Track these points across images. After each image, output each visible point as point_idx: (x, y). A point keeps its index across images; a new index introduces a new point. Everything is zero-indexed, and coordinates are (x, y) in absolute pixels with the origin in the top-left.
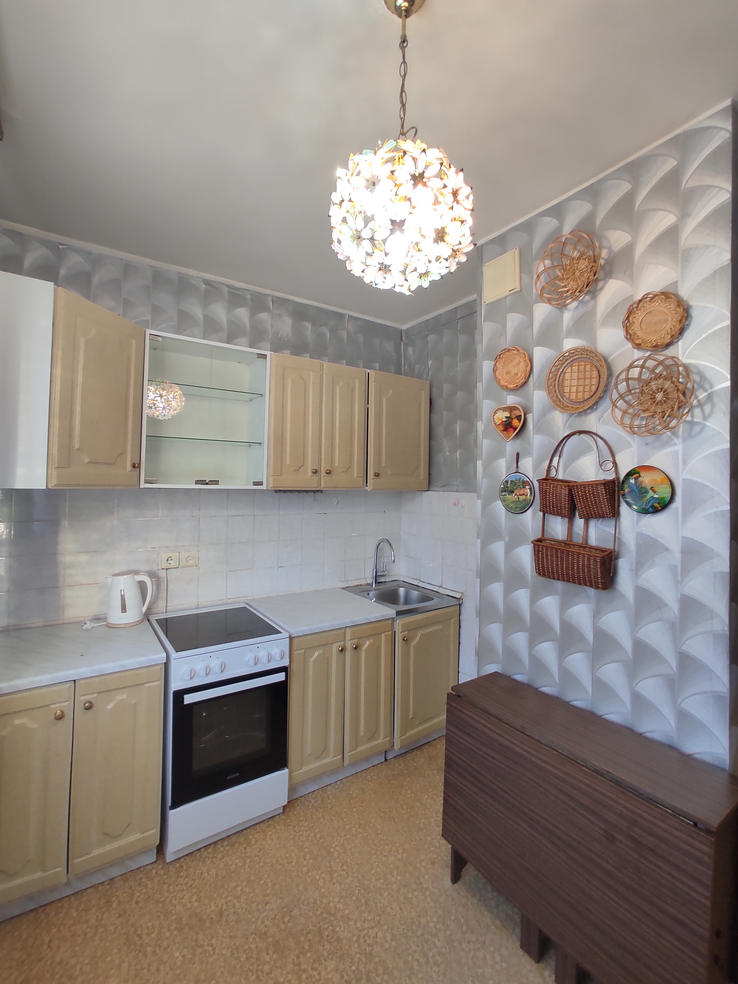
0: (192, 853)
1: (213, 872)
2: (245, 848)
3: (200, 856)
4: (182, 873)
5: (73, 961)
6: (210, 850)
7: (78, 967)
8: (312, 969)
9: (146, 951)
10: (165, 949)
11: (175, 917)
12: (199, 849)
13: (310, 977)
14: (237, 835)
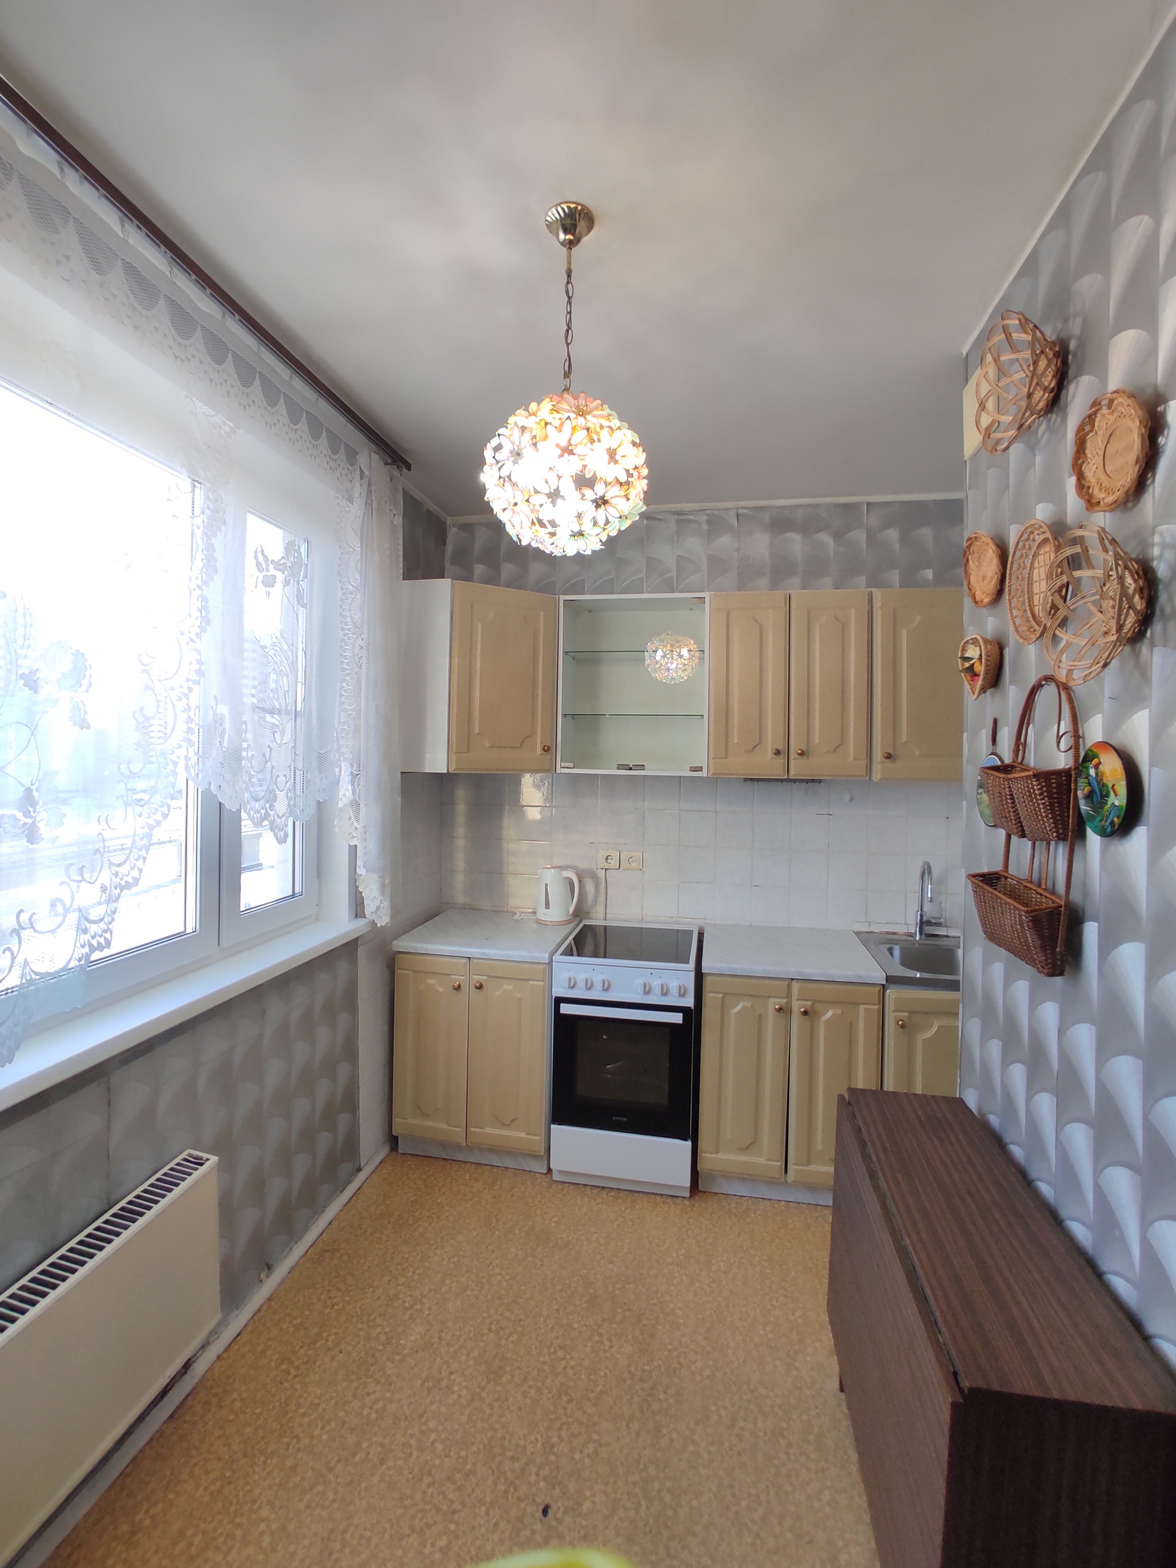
0: (579, 1184)
1: (585, 1209)
2: (626, 1208)
3: (583, 1192)
4: (559, 1195)
5: (446, 1208)
6: (594, 1191)
7: (447, 1214)
8: (608, 1339)
9: (494, 1233)
10: (508, 1240)
11: (531, 1223)
12: (586, 1185)
13: (602, 1342)
14: (627, 1192)
